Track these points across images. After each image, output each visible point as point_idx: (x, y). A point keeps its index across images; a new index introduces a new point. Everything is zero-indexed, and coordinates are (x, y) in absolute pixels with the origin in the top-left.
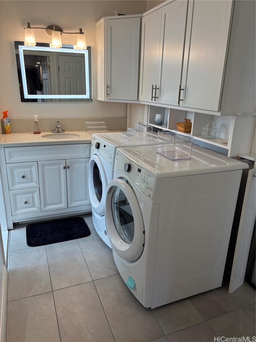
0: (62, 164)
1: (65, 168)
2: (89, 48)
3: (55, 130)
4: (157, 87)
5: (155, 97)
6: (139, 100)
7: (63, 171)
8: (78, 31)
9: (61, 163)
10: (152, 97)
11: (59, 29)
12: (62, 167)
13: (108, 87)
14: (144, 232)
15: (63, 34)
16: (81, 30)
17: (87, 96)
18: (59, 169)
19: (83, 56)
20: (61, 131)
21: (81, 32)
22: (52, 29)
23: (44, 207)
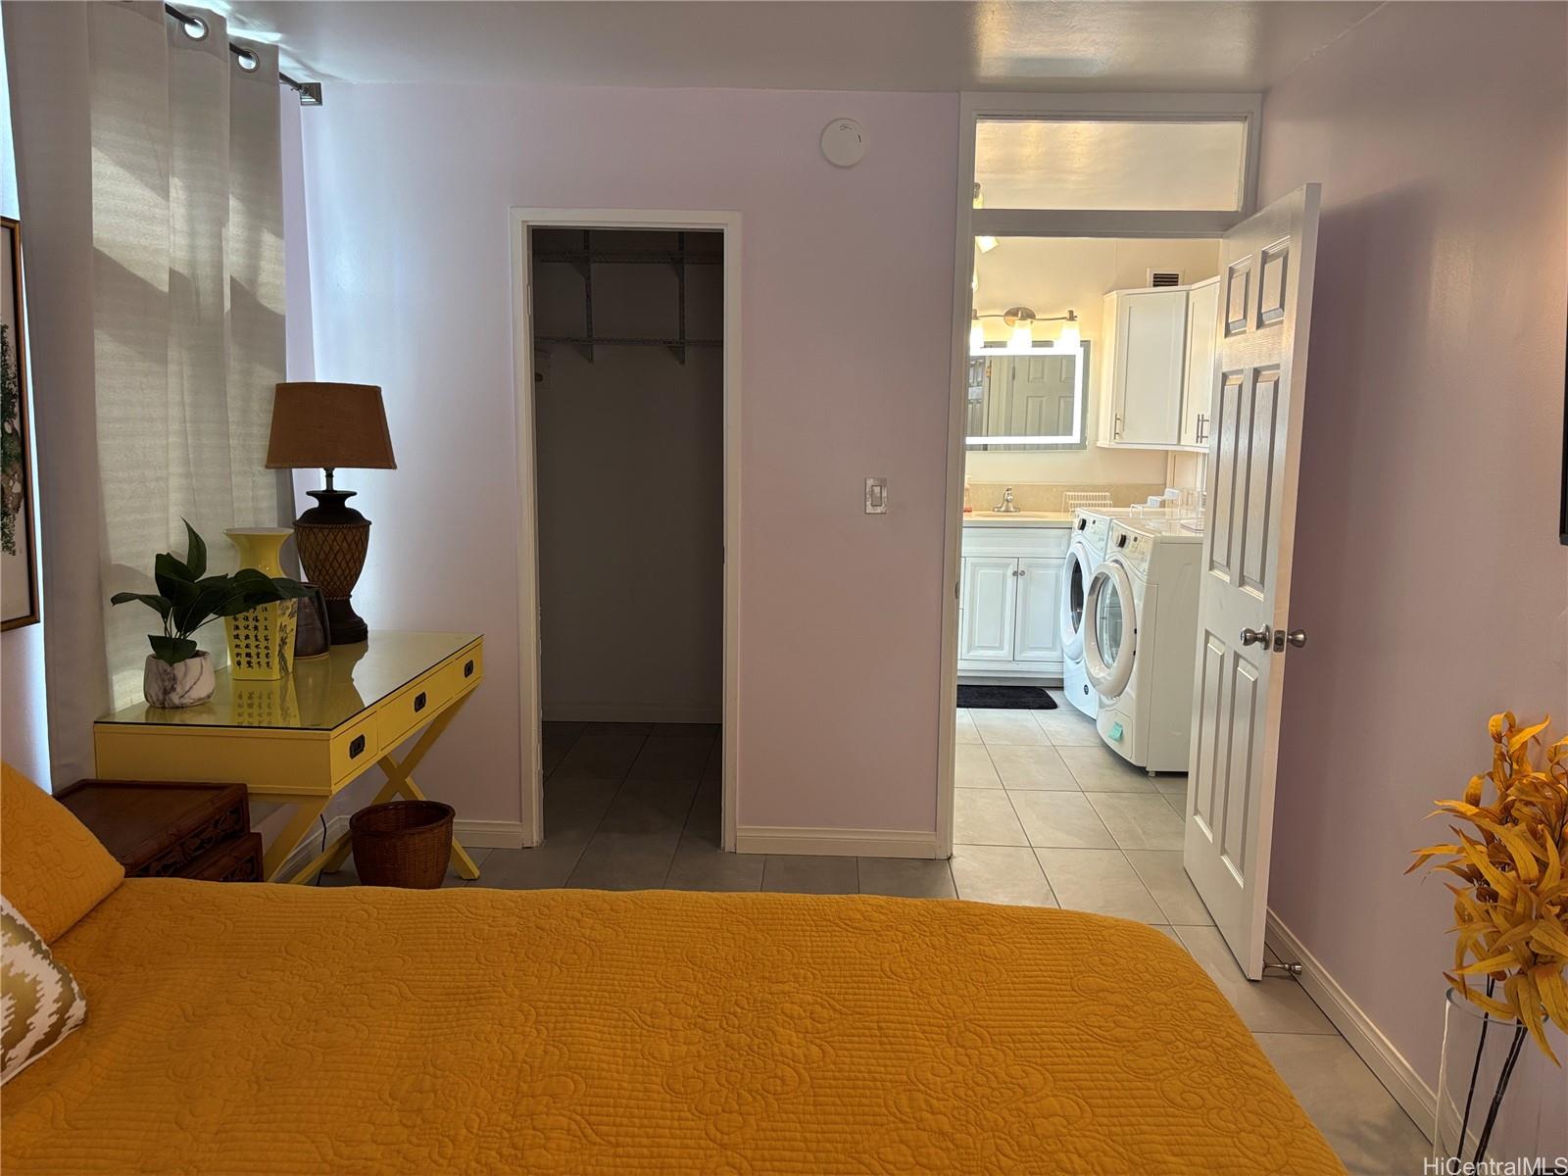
0: (1012, 566)
1: (1015, 574)
2: (1085, 344)
3: (1001, 507)
4: (1205, 418)
5: (1202, 437)
6: (1182, 443)
7: (1010, 581)
8: (1067, 315)
9: (1008, 565)
10: (1198, 437)
11: (1029, 315)
12: (1010, 572)
13: (1117, 419)
14: (1136, 630)
15: (1035, 322)
16: (1071, 312)
17: (1075, 438)
18: (1004, 575)
19: (1071, 359)
20: (1012, 509)
21: (1072, 317)
22: (1016, 315)
23: (968, 652)
